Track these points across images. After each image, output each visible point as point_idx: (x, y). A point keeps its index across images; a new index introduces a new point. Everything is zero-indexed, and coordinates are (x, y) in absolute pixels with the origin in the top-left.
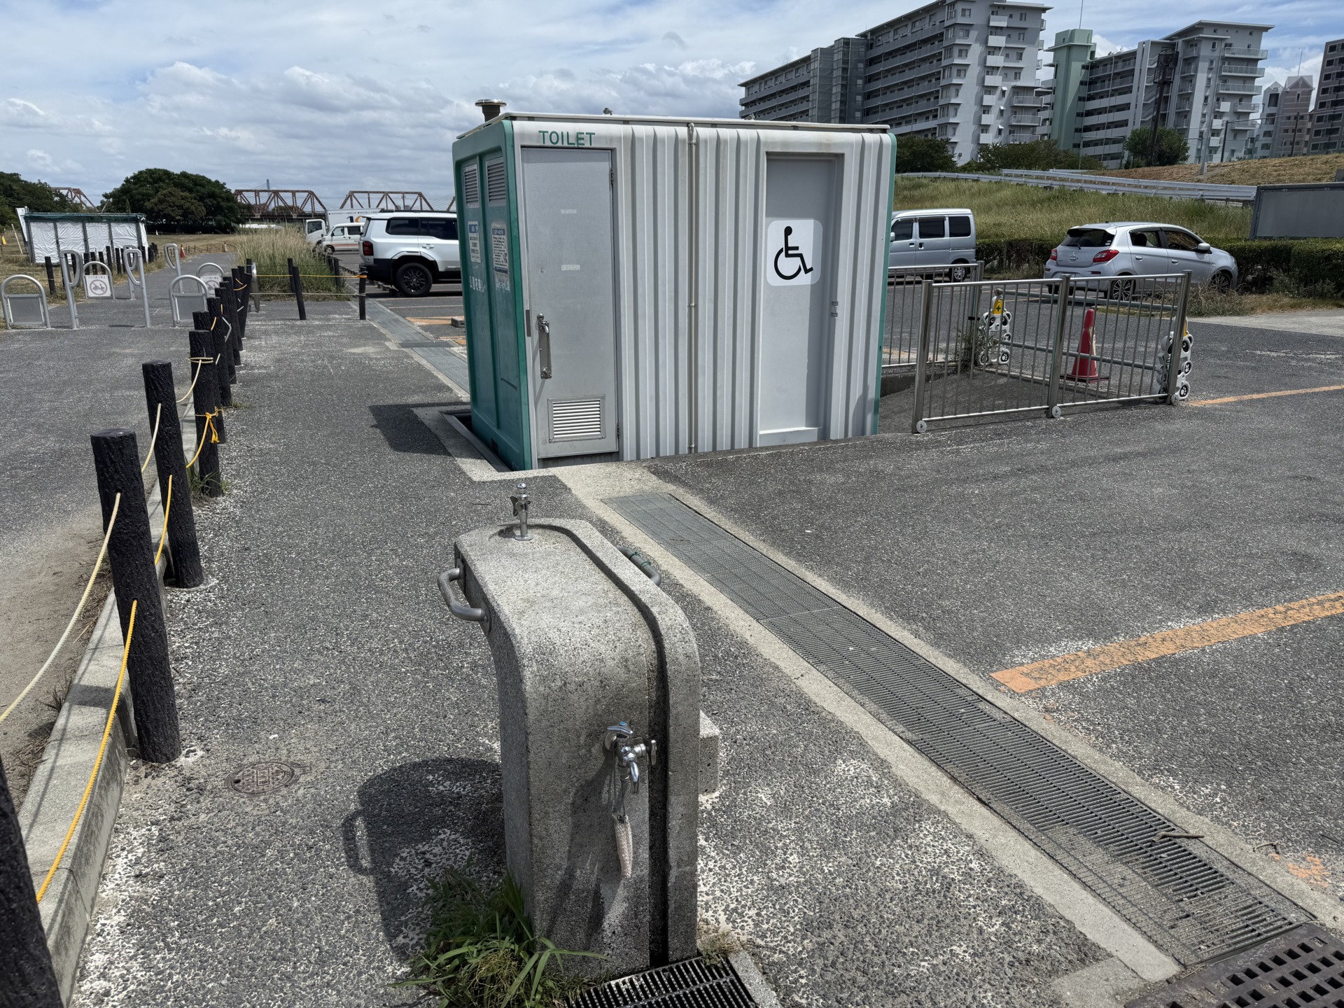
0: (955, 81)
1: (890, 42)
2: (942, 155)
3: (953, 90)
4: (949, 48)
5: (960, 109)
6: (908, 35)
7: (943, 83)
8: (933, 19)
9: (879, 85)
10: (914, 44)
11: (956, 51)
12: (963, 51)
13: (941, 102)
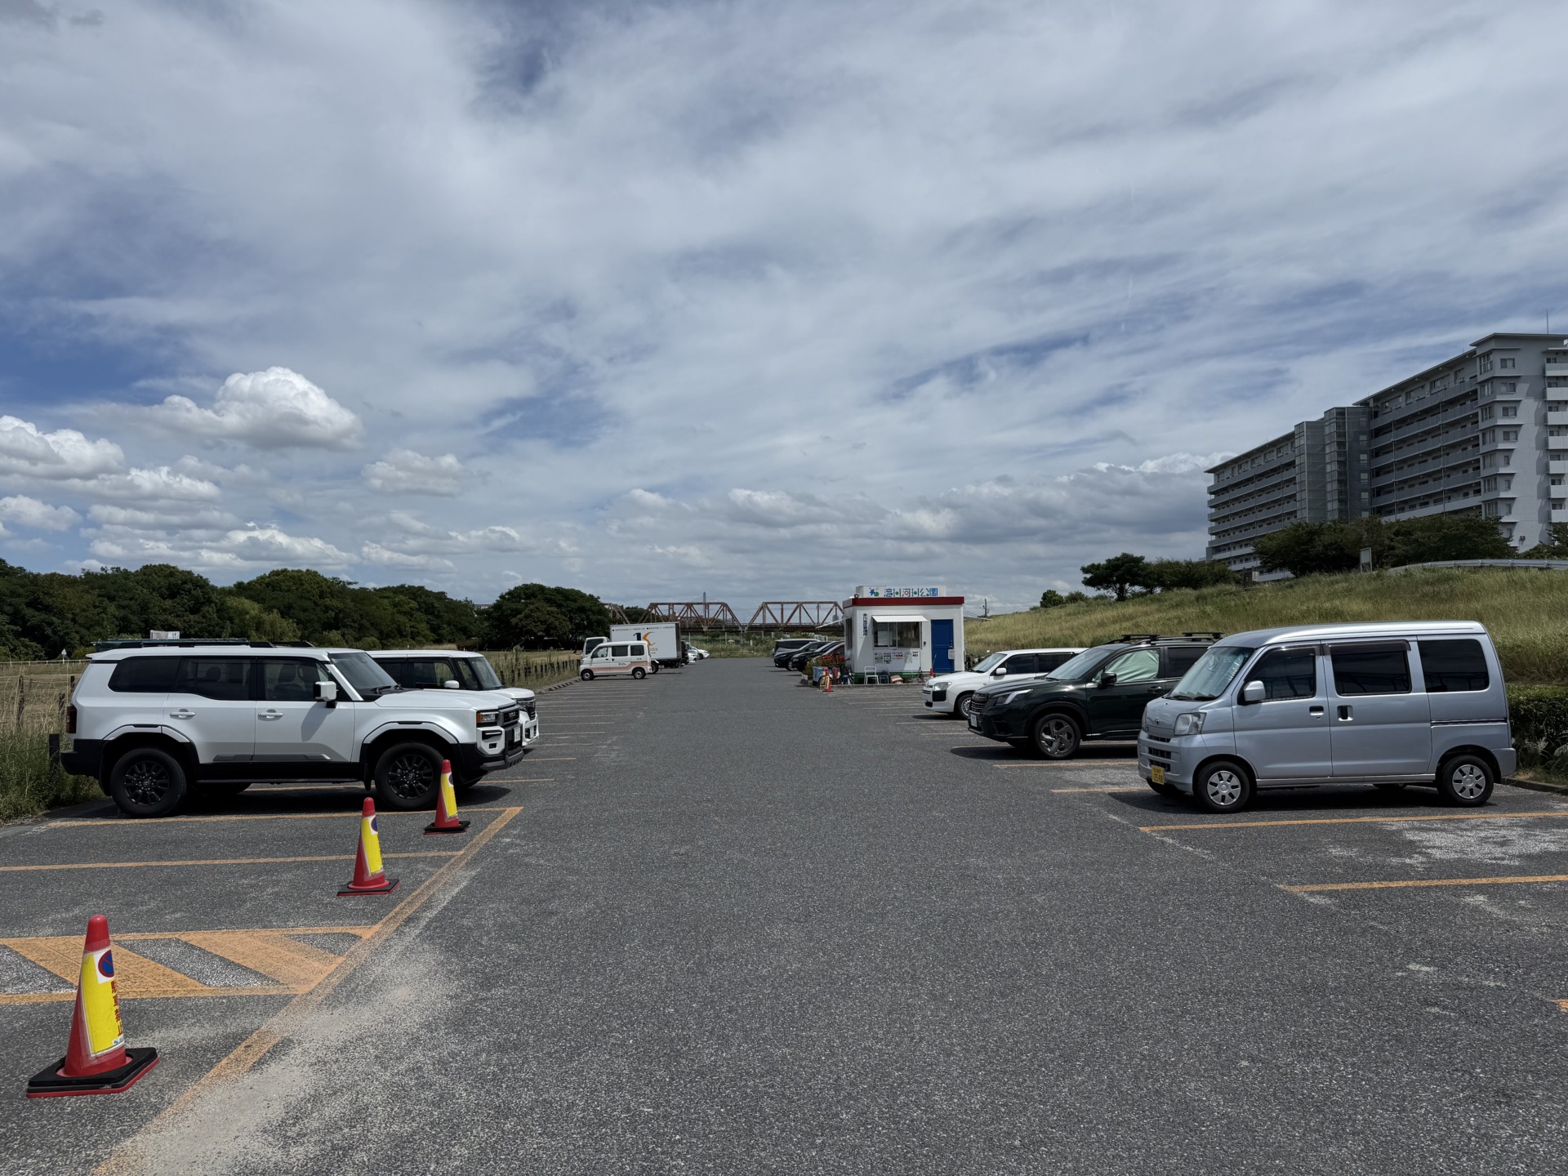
0: (1501, 446)
1: (1402, 407)
2: (1490, 538)
3: (1500, 458)
4: (1489, 408)
5: (1515, 481)
6: (1426, 397)
7: (1483, 449)
8: (1461, 375)
9: (1391, 458)
10: (1437, 407)
11: (1498, 409)
12: (1511, 408)
13: (1484, 473)
